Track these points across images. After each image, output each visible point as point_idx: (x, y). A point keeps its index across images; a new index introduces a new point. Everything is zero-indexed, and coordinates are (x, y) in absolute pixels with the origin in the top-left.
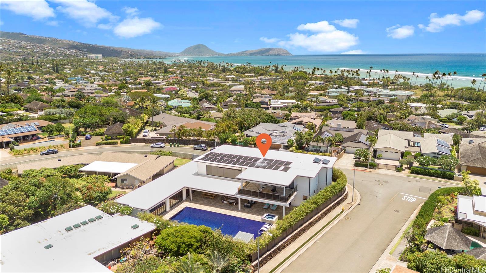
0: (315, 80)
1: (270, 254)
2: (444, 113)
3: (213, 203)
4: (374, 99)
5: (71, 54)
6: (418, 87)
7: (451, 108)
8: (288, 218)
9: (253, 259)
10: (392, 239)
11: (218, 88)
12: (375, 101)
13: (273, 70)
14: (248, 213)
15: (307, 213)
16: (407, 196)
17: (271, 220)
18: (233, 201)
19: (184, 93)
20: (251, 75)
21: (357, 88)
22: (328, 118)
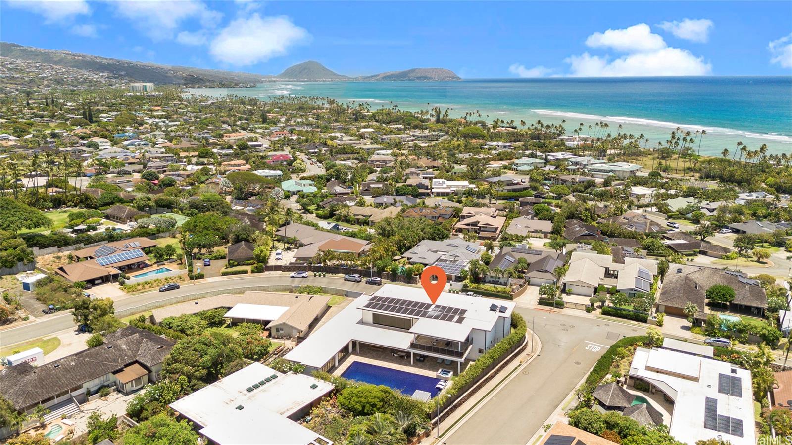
0: (498, 140)
1: (447, 412)
2: (677, 204)
3: (382, 357)
4: (581, 180)
5: (100, 81)
6: (650, 153)
7: (688, 196)
8: (463, 376)
9: (432, 417)
10: (567, 395)
11: (352, 156)
12: (583, 182)
13: (432, 116)
14: (421, 368)
15: (483, 369)
16: (592, 344)
17: (446, 376)
18: (404, 354)
19: (301, 164)
20: (399, 126)
21: (559, 155)
22: (514, 215)
